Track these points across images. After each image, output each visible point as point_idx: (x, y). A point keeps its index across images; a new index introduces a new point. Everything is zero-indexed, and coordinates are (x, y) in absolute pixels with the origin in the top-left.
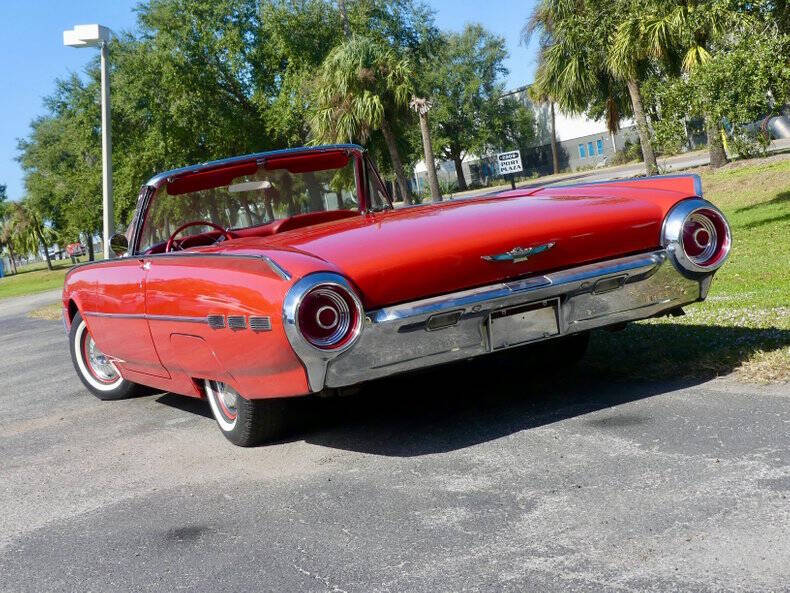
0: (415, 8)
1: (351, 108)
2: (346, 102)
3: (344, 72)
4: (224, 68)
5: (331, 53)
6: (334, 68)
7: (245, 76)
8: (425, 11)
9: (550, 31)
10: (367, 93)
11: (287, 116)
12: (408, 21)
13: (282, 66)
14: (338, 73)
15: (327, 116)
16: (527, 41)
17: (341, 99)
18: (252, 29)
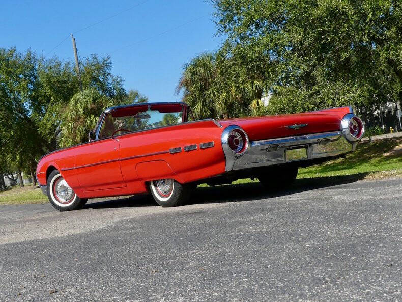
0: (114, 78)
1: (84, 123)
2: (82, 119)
3: (81, 105)
4: (17, 101)
5: (75, 96)
6: (76, 103)
7: (27, 106)
8: (119, 79)
9: (188, 89)
10: (92, 116)
11: (49, 125)
12: (110, 83)
13: (48, 101)
14: (79, 105)
15: (71, 126)
16: (178, 93)
17: (79, 118)
18: (31, 82)
